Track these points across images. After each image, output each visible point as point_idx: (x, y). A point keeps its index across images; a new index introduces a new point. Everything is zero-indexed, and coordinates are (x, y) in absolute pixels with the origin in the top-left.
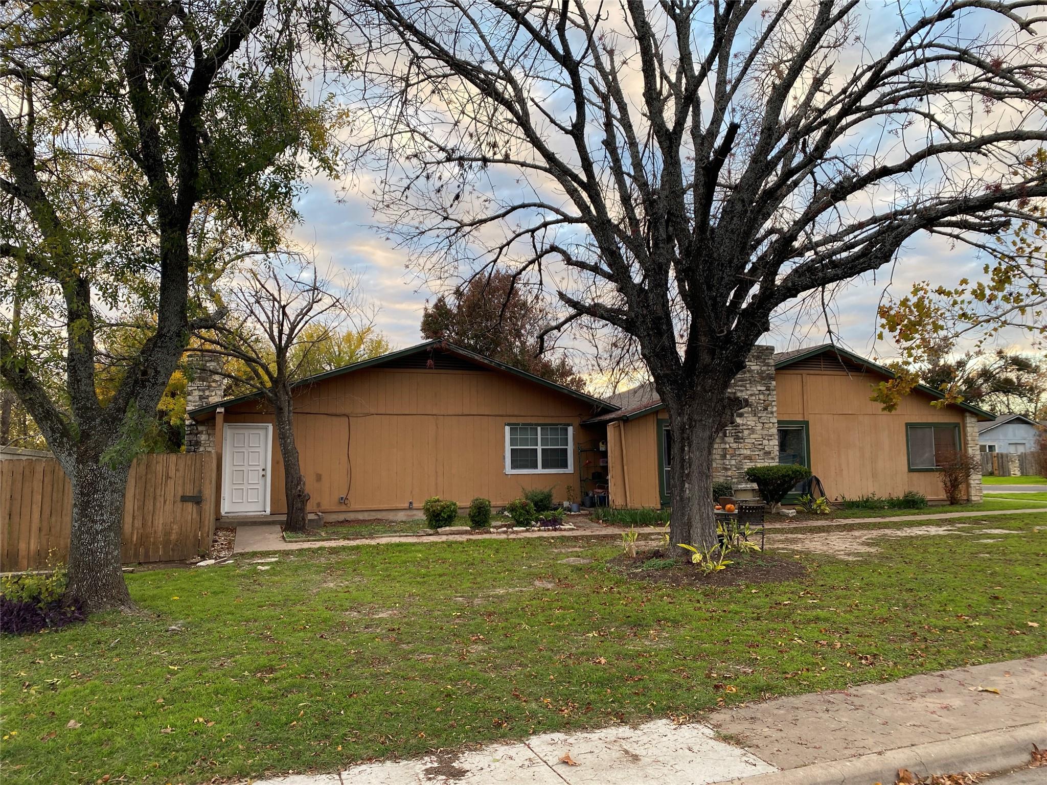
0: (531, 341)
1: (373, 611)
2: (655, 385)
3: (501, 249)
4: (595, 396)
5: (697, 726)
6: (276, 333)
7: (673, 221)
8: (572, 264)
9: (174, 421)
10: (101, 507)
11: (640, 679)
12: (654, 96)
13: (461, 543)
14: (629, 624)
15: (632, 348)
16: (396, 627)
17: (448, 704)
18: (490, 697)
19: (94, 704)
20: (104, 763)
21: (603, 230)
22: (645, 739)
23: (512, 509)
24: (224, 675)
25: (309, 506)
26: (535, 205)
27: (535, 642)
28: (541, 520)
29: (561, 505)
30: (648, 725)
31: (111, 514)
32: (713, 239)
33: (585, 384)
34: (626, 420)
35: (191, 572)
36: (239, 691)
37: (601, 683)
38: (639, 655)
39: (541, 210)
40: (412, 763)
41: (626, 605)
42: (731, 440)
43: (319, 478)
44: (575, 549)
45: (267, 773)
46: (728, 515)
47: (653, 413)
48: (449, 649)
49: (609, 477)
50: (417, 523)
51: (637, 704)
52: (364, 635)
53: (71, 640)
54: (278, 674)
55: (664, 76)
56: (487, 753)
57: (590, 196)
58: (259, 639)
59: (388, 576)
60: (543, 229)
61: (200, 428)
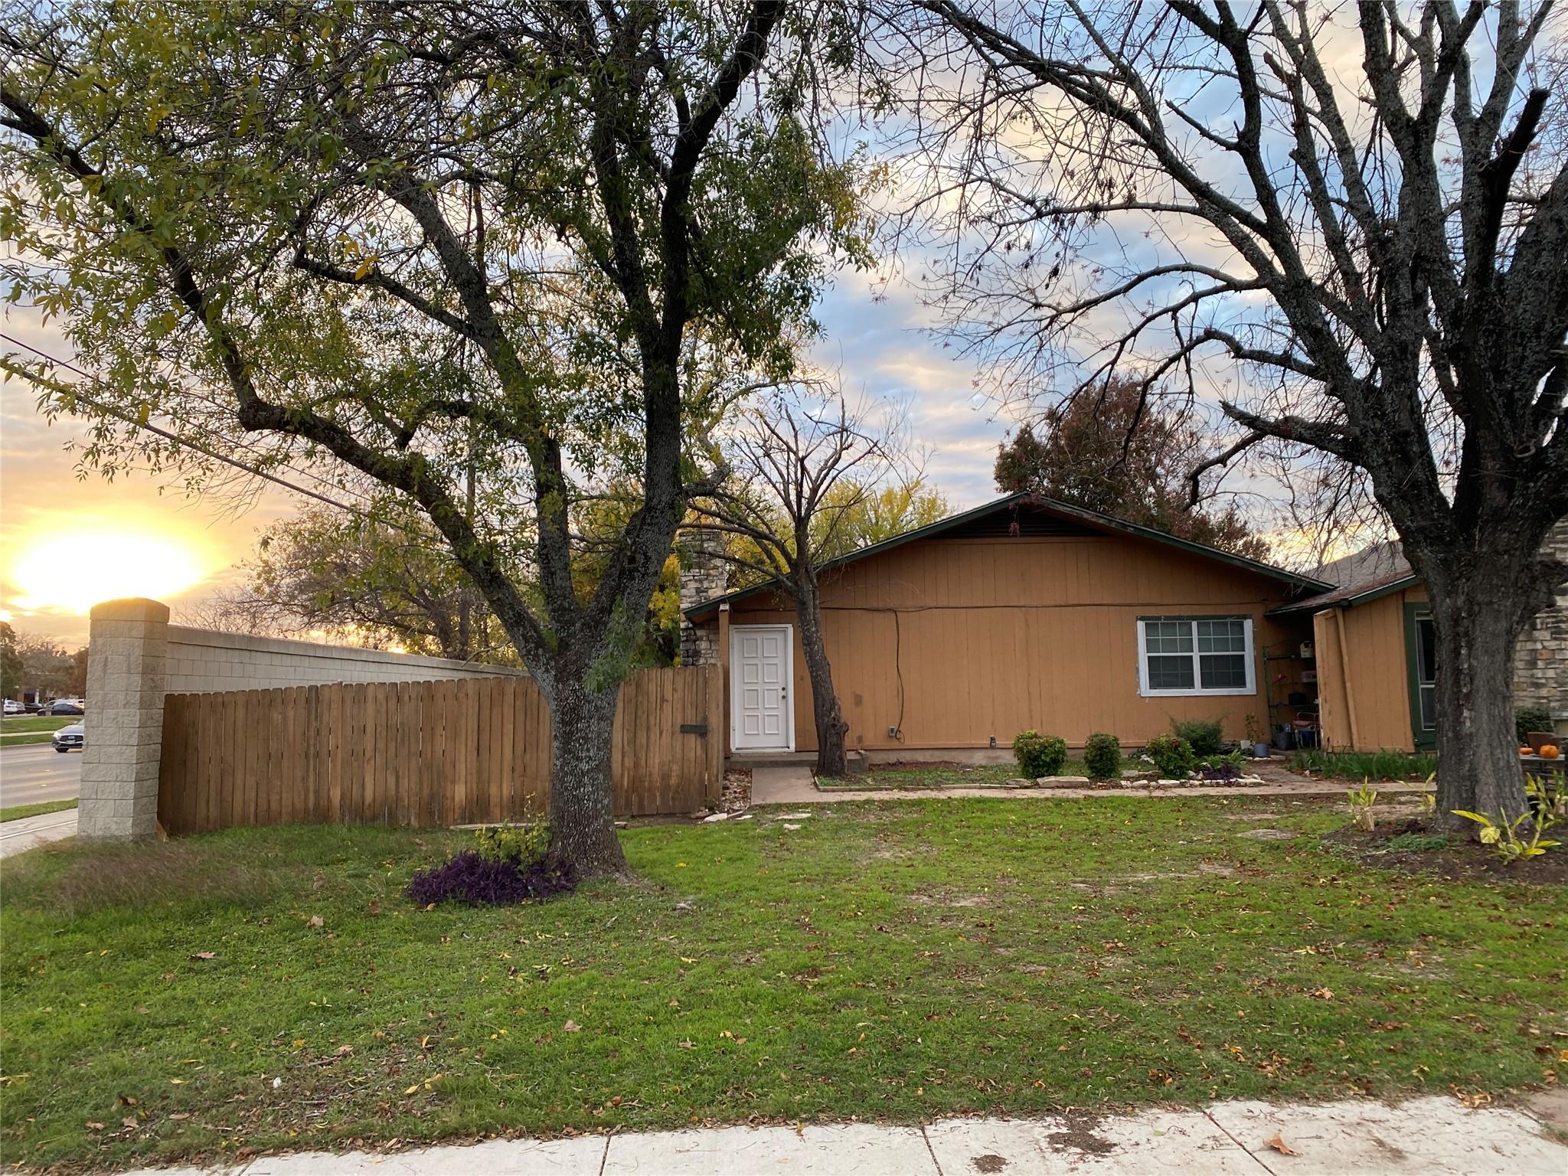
0: (1174, 485)
1: (949, 896)
2: (1400, 547)
3: (1123, 342)
4: (1288, 569)
5: (1508, 1112)
6: (793, 497)
7: (1425, 270)
8: (1244, 357)
9: (664, 623)
10: (586, 739)
11: (1396, 1028)
12: (1384, 65)
13: (1076, 801)
14: (1369, 937)
15: (1356, 488)
16: (987, 921)
17: (1077, 1041)
18: (1141, 1037)
19: (593, 1001)
20: (612, 1082)
21: (1297, 296)
22: (1412, 1125)
23: (1156, 751)
24: (753, 975)
25: (849, 741)
26: (1177, 268)
27: (1209, 957)
28: (1205, 769)
29: (1237, 745)
30: (1417, 1103)
31: (599, 749)
32: (1501, 292)
33: (1268, 550)
34: (1346, 607)
35: (698, 830)
36: (774, 998)
37: (1328, 1029)
38: (1392, 988)
39: (1187, 275)
40: (1028, 1124)
41: (1362, 907)
42: (1547, 635)
43: (858, 700)
44: (1266, 816)
45: (821, 1116)
46: (1546, 763)
47: (1396, 593)
48: (1071, 960)
49: (1319, 701)
50: (1003, 769)
51: (1393, 1068)
52: (942, 930)
53: (559, 915)
54: (825, 979)
55: (1397, 28)
56: (1145, 1121)
57: (1273, 245)
58: (793, 927)
59: (969, 846)
60: (1193, 305)
61: (699, 633)
